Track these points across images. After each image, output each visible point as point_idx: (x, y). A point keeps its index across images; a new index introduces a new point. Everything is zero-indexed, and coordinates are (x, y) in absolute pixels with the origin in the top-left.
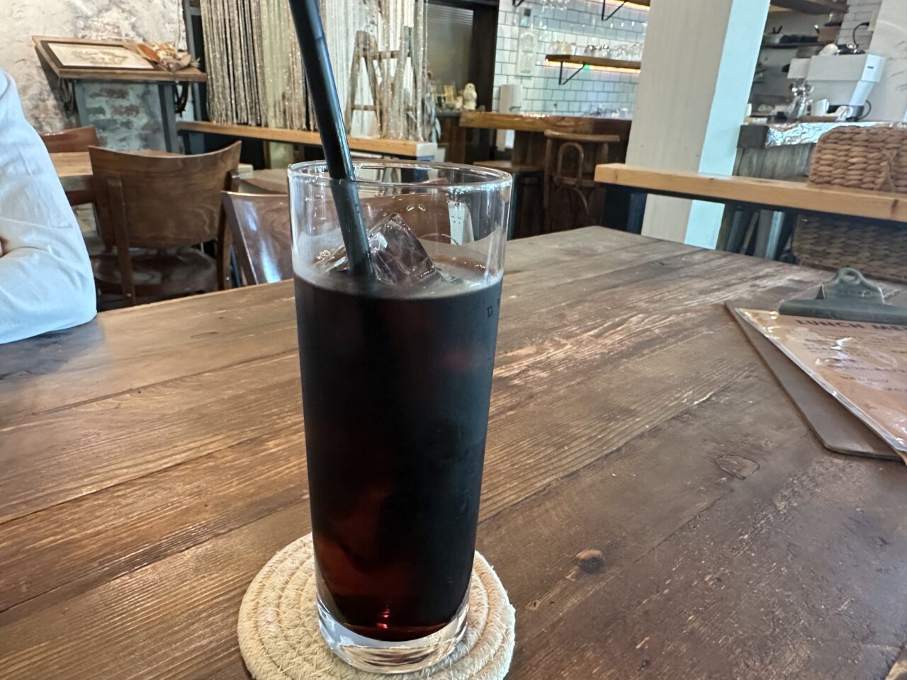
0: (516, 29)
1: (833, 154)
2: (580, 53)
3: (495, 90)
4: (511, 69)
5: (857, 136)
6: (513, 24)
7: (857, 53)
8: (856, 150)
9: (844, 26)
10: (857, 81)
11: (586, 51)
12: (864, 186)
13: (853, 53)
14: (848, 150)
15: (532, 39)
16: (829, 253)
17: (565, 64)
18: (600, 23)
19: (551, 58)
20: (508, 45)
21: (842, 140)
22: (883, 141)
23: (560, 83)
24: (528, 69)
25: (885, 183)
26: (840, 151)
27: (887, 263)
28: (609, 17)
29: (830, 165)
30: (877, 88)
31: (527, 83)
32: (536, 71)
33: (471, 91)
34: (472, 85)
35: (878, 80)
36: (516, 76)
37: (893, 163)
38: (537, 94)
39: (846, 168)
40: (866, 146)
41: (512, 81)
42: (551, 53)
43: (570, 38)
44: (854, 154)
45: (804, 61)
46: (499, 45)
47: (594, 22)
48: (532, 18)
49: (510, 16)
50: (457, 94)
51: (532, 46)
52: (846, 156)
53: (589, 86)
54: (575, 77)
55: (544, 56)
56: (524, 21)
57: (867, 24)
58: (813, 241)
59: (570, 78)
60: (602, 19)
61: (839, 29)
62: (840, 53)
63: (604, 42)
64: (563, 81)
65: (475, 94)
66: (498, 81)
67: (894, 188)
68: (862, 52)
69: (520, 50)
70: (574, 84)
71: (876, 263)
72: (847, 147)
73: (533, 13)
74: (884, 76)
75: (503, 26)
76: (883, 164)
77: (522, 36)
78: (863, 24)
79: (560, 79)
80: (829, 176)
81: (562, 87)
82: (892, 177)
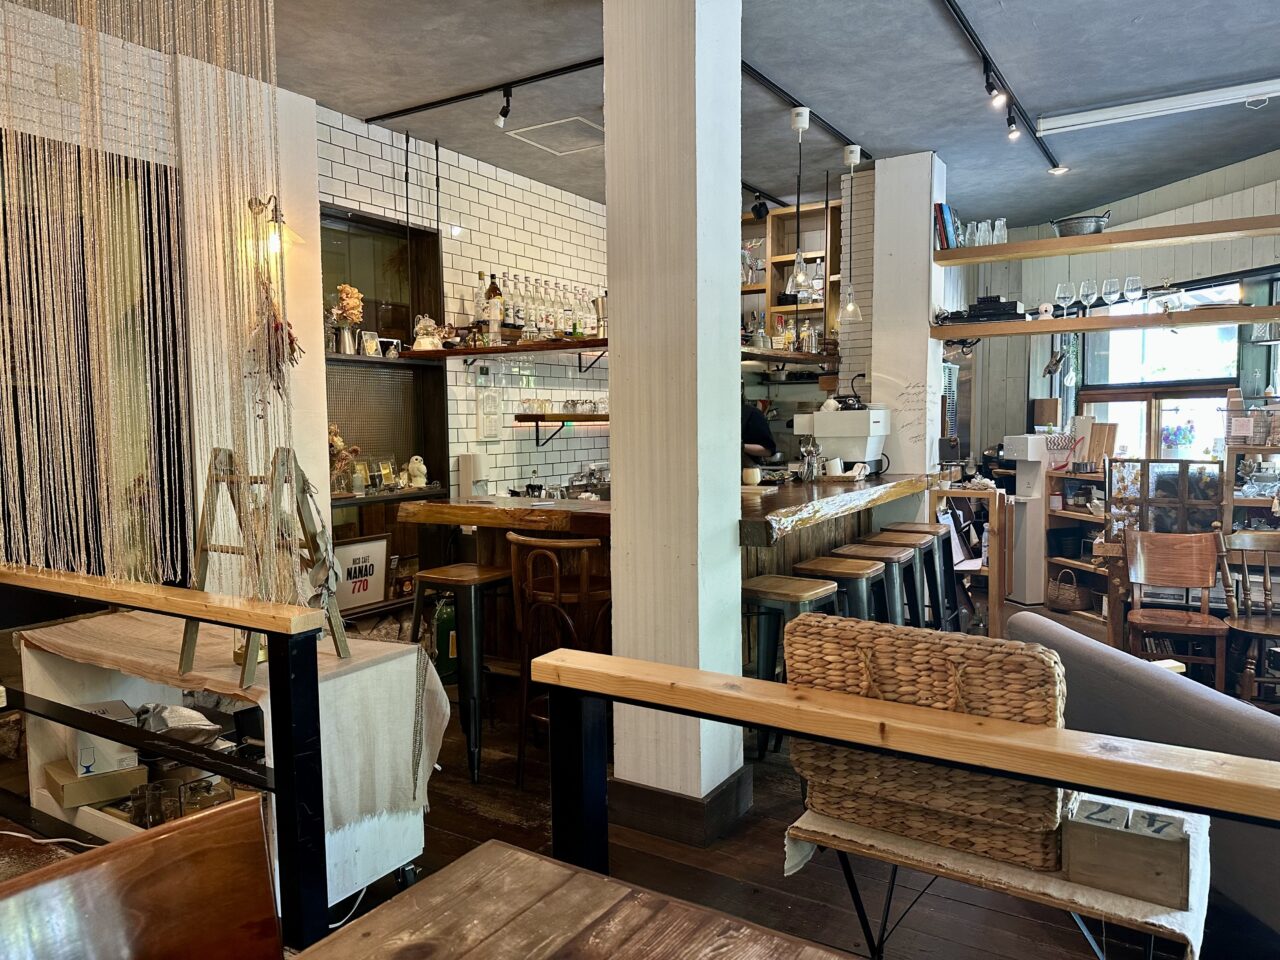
0: (472, 390)
1: (806, 650)
2: (557, 410)
3: (452, 461)
4: (471, 435)
5: (826, 631)
6: (468, 385)
7: (858, 409)
8: (829, 647)
9: (841, 376)
10: (866, 437)
11: (565, 406)
12: (849, 689)
13: (855, 409)
14: (820, 646)
15: (494, 399)
16: (834, 770)
17: (540, 423)
18: (578, 375)
19: (520, 418)
20: (462, 408)
21: (811, 634)
22: (854, 639)
23: (537, 444)
24: (493, 433)
25: (869, 688)
26: (812, 646)
27: (901, 785)
28: (588, 368)
29: (806, 662)
30: (888, 440)
31: (492, 448)
32: (506, 434)
33: (418, 465)
34: (419, 458)
35: (889, 433)
36: (479, 443)
37: (871, 665)
38: (509, 460)
39: (823, 667)
40: (838, 643)
41: (474, 449)
42: (521, 411)
43: (543, 394)
44: (828, 651)
45: (807, 416)
46: (451, 410)
47: (570, 374)
48: (491, 376)
49: (462, 377)
50: (397, 471)
51: (496, 407)
52: (820, 652)
53: (575, 444)
54: (557, 436)
55: (513, 417)
56: (482, 380)
57: (863, 375)
58: (812, 754)
59: (551, 438)
60: (580, 371)
61: (837, 379)
62: (842, 409)
63: (586, 395)
64: (541, 442)
65: (424, 469)
66: (455, 450)
67: (881, 695)
68: (863, 408)
69: (481, 412)
70: (556, 444)
71: (889, 785)
72: (819, 643)
73: (491, 371)
74: (893, 427)
75: (454, 388)
76: (862, 665)
77: (481, 397)
78: (859, 375)
79: (537, 440)
80: (809, 675)
81: (540, 449)
82: (874, 681)
